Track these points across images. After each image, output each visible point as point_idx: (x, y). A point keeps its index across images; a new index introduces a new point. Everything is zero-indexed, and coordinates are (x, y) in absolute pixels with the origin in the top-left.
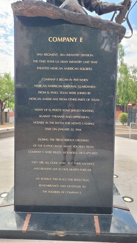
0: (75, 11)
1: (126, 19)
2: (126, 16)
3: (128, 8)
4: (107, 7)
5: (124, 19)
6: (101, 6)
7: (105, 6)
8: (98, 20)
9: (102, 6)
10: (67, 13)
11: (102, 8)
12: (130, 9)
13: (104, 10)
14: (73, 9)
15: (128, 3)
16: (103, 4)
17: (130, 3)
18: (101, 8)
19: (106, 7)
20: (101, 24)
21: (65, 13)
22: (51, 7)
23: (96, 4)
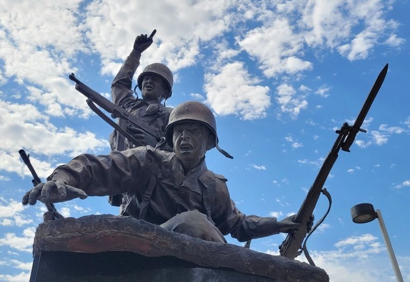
0: (204, 237)
1: (302, 249)
2: (302, 245)
3: (309, 229)
4: (260, 226)
5: (299, 250)
6: (244, 223)
7: (254, 223)
8: (264, 258)
9: (247, 222)
10: (191, 243)
11: (248, 227)
12: (310, 232)
13: (253, 230)
14: (199, 232)
15: (308, 219)
16: (248, 220)
17: (312, 219)
18: (246, 227)
19: (258, 225)
20: (272, 266)
21: (185, 244)
22: (153, 230)
23: (236, 221)
